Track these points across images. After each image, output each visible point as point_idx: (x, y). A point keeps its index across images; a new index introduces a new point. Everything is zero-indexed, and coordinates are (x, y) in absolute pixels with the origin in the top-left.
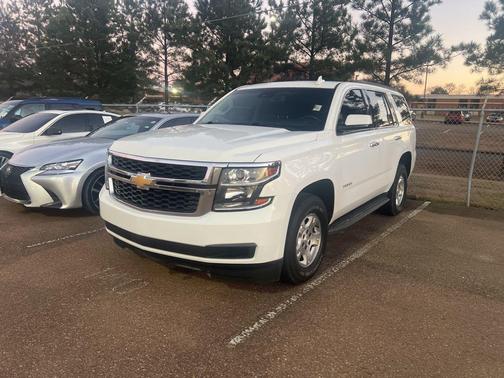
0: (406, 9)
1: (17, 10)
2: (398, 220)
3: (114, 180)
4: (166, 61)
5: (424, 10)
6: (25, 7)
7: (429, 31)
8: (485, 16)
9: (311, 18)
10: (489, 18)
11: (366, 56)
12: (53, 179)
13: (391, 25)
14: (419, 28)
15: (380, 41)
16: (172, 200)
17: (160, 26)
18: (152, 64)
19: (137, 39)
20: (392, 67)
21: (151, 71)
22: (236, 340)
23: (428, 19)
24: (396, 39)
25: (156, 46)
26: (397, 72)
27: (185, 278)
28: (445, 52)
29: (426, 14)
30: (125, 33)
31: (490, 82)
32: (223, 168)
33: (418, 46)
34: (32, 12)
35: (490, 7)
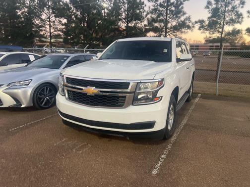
0: (173, 3)
2: (192, 104)
3: (68, 91)
4: (50, 25)
5: (181, 3)
7: (184, 14)
8: (207, 7)
9: (126, 5)
10: (209, 8)
11: (156, 25)
12: (16, 91)
13: (167, 10)
14: (179, 12)
15: (161, 17)
16: (108, 100)
17: (45, 6)
18: (41, 27)
19: (33, 13)
20: (168, 30)
21: (41, 30)
22: (155, 172)
23: (182, 8)
24: (169, 17)
25: (44, 17)
26: (170, 33)
27: (109, 141)
28: (192, 24)
29: (182, 5)
30: (26, 10)
31: (210, 37)
32: (138, 83)
33: (180, 20)
35: (209, 3)
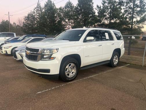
0: (138, 5)
1: (35, 13)
4: (69, 24)
6: (37, 12)
7: (145, 12)
9: (110, 10)
13: (133, 11)
15: (130, 15)
20: (133, 23)
22: (39, 93)
24: (135, 15)
32: (43, 50)
33: (142, 16)
34: (38, 13)
